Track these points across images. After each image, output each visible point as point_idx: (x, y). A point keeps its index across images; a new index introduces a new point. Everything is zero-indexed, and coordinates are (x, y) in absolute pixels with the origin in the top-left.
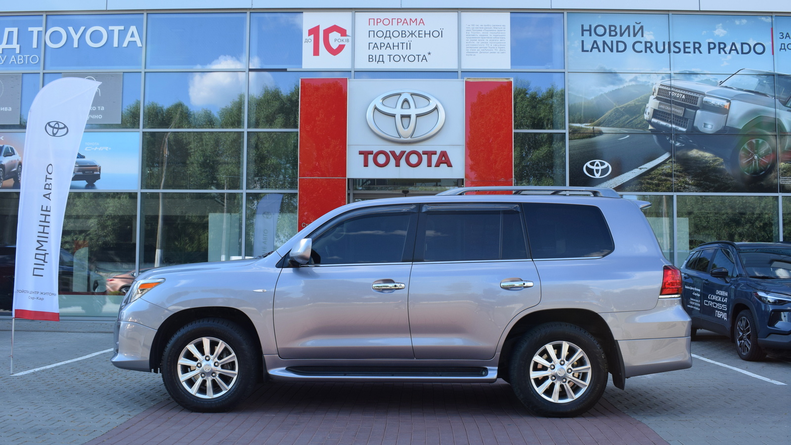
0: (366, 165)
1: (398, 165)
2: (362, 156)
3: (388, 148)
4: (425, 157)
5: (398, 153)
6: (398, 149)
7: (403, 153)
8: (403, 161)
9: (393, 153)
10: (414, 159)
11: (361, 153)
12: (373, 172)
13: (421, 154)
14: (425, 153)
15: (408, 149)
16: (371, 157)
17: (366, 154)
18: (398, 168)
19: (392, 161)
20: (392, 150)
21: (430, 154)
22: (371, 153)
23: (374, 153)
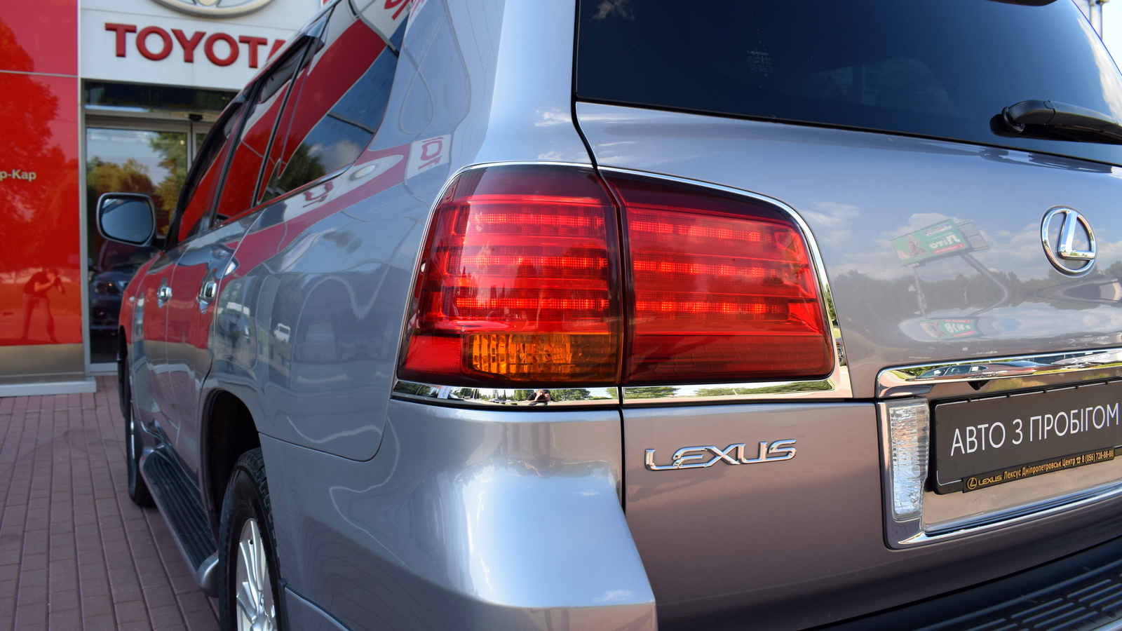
0: (121, 53)
1: (189, 59)
2: (113, 35)
3: (169, 22)
4: (244, 49)
5: (189, 35)
6: (190, 28)
7: (199, 36)
8: (199, 52)
9: (179, 34)
10: (222, 50)
11: (110, 27)
12: (135, 70)
13: (237, 39)
14: (244, 40)
15: (210, 28)
16: (131, 39)
17: (120, 31)
18: (189, 65)
19: (178, 50)
20: (177, 27)
21: (254, 43)
22: (132, 29)
23: (139, 29)
